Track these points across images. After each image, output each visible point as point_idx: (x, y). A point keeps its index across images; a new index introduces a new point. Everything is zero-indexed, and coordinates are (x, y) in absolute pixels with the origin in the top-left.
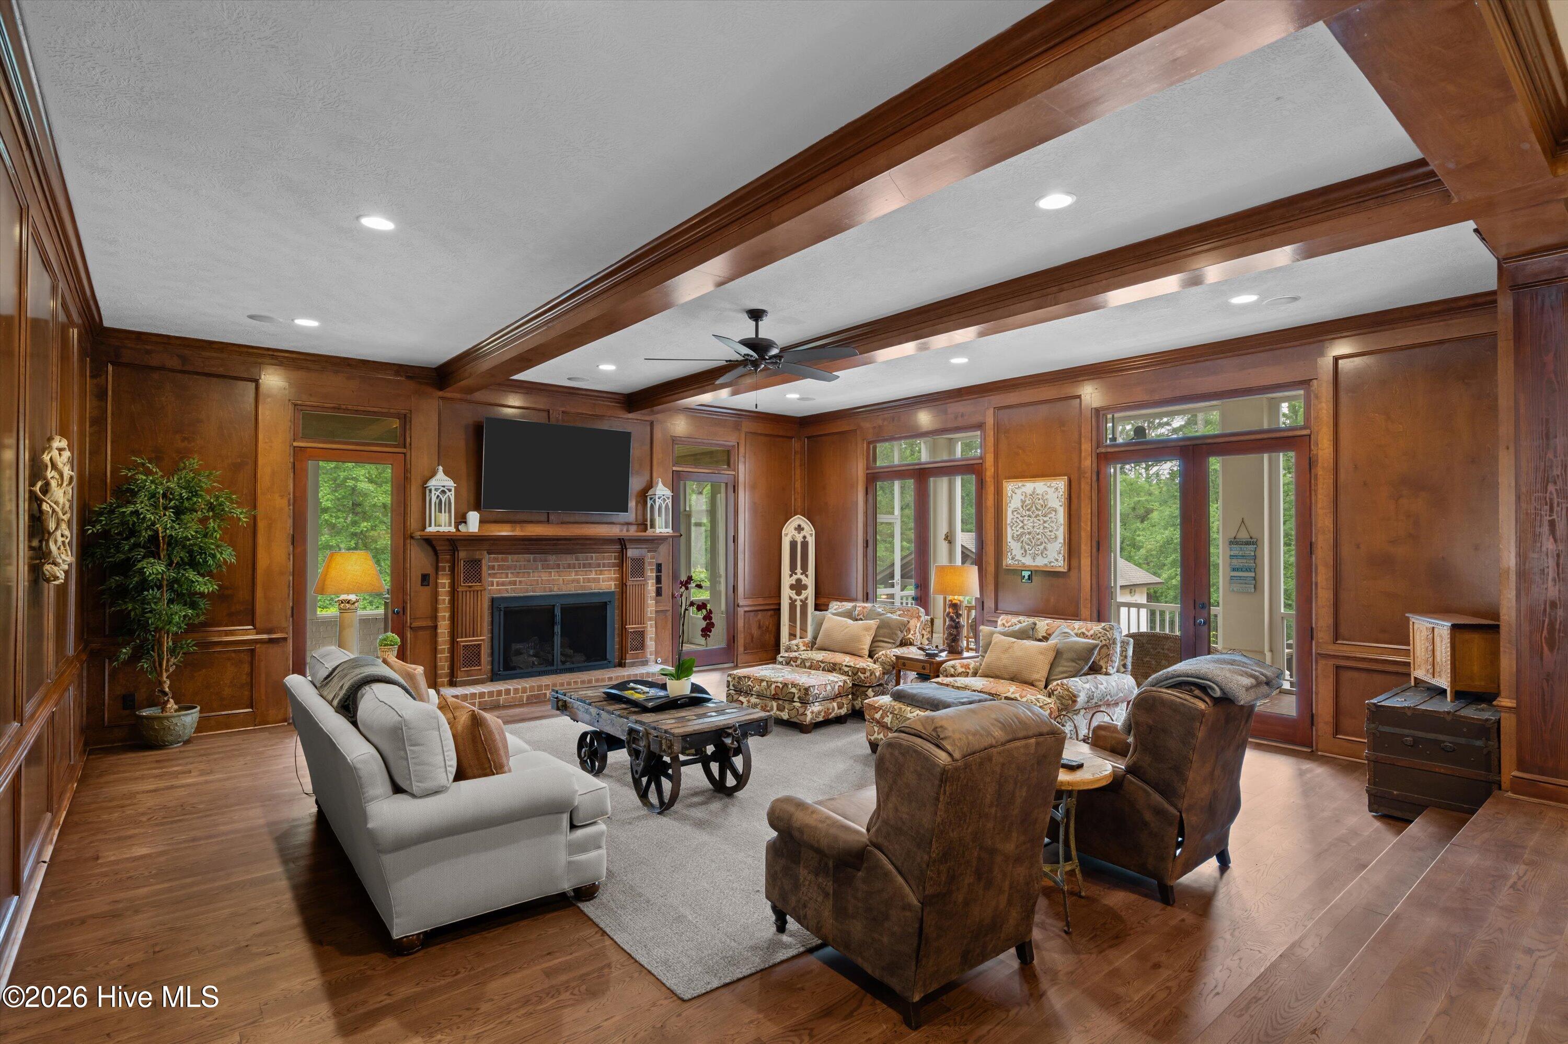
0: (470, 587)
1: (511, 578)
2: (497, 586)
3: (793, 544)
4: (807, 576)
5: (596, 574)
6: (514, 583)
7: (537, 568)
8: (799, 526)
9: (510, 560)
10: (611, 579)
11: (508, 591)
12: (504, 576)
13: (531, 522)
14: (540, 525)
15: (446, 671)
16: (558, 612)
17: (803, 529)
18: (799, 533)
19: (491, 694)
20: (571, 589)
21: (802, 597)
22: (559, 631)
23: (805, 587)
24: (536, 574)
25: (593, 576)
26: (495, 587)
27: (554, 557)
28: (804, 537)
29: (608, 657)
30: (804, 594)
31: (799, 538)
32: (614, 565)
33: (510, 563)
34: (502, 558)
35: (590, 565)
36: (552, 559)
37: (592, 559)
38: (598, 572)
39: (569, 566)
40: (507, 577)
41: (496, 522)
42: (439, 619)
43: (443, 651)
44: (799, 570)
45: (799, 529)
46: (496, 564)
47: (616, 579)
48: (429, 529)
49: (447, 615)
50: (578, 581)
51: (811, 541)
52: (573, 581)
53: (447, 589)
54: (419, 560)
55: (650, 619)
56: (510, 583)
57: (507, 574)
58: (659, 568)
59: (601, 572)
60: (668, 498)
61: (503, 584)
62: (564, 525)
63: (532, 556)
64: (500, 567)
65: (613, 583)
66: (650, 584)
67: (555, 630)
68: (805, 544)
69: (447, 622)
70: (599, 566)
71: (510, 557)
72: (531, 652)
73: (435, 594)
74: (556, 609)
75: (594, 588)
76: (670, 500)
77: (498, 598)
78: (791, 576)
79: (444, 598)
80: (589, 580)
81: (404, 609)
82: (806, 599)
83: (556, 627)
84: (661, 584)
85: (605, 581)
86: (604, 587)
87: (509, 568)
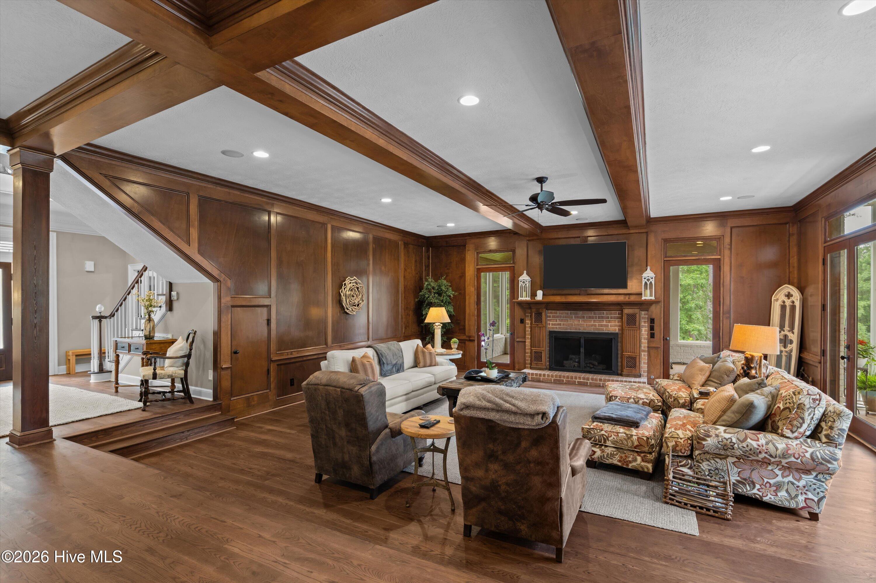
0: (537, 325)
1: (558, 322)
2: (552, 325)
3: (783, 307)
4: (793, 333)
5: (606, 323)
6: (560, 324)
7: (572, 318)
8: (789, 293)
9: (558, 313)
10: (616, 326)
11: (557, 328)
12: (555, 321)
13: (571, 295)
14: (576, 296)
15: (529, 362)
16: (582, 341)
17: (792, 296)
18: (789, 299)
19: (536, 374)
20: (592, 330)
21: (788, 349)
22: (583, 351)
23: (791, 342)
24: (572, 321)
25: (604, 323)
26: (551, 326)
27: (581, 312)
28: (793, 302)
29: (613, 369)
30: (789, 347)
31: (788, 303)
32: (618, 318)
33: (558, 315)
34: (554, 312)
35: (602, 317)
36: (580, 313)
37: (604, 314)
38: (608, 322)
39: (590, 317)
40: (557, 322)
41: (553, 295)
42: (526, 338)
43: (528, 353)
44: (787, 328)
45: (789, 296)
46: (551, 315)
47: (619, 326)
48: (520, 299)
49: (530, 337)
50: (595, 325)
51: (798, 304)
52: (592, 325)
53: (529, 325)
54: (519, 312)
55: (644, 351)
56: (558, 324)
57: (557, 320)
58: (652, 321)
59: (609, 322)
60: (652, 278)
61: (555, 325)
62: (589, 296)
63: (569, 312)
64: (553, 317)
65: (617, 328)
66: (643, 331)
67: (581, 350)
68: (793, 307)
69: (530, 340)
70: (608, 318)
71: (558, 312)
72: (577, 360)
73: (525, 327)
74: (581, 339)
75: (605, 330)
76: (654, 279)
77: (552, 331)
78: (780, 332)
79: (528, 329)
80: (602, 326)
81: (514, 332)
82: (791, 351)
83: (581, 349)
84: (653, 330)
85: (612, 327)
86: (611, 330)
87: (558, 317)
